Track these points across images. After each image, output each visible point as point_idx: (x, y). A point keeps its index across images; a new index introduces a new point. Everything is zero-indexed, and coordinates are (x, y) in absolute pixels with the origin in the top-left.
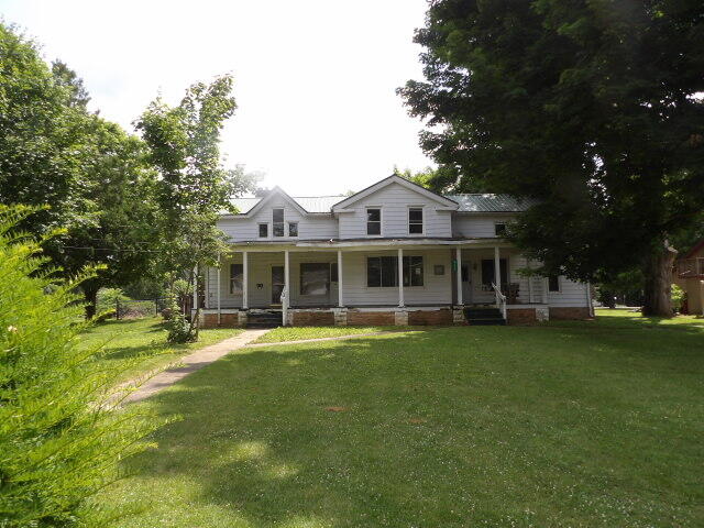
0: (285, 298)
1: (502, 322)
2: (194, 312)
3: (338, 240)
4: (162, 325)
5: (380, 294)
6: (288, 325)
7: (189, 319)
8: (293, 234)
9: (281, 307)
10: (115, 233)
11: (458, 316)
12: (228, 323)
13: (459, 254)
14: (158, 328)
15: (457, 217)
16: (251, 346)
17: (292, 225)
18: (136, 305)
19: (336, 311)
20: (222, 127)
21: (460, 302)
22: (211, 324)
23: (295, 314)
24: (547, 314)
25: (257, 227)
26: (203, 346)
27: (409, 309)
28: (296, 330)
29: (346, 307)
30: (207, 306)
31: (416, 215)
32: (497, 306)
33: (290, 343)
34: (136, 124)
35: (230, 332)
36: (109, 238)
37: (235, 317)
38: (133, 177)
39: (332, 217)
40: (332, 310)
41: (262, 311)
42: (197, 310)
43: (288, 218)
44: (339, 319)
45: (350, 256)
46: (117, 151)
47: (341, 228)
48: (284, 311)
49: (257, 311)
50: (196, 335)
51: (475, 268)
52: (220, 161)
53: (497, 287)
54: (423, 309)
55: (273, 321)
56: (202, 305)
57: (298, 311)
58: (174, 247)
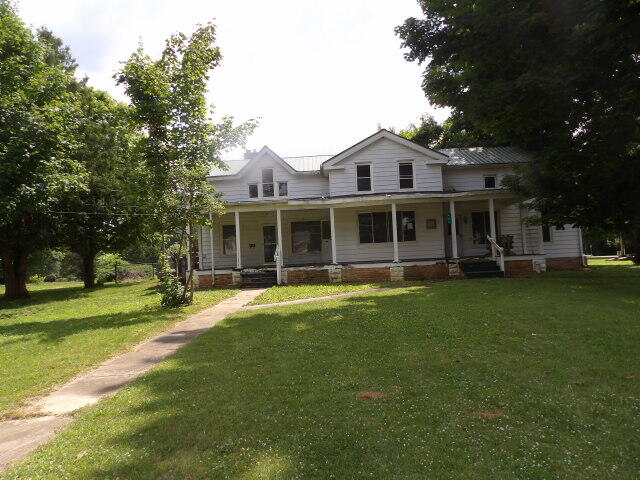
0: (278, 257)
1: (500, 275)
2: (188, 274)
3: (329, 198)
4: (158, 287)
5: (374, 250)
6: (283, 284)
7: (183, 281)
8: (283, 193)
9: (275, 266)
10: (107, 198)
11: (453, 270)
12: (222, 284)
13: (452, 206)
14: (152, 291)
15: (448, 171)
16: (249, 307)
17: (282, 185)
18: (134, 269)
19: (330, 268)
20: (207, 78)
21: (455, 255)
22: (207, 285)
23: (289, 272)
24: (544, 265)
25: (247, 189)
26: (199, 309)
27: (403, 264)
28: (291, 289)
29: (340, 263)
30: (201, 268)
31: (406, 170)
32: (493, 258)
33: (288, 303)
34: (118, 77)
35: (226, 293)
36: (101, 203)
37: (230, 277)
38: (124, 144)
39: (322, 175)
40: (326, 267)
41: (257, 271)
42: (191, 272)
43: (278, 177)
44: (333, 276)
45: (341, 212)
46: (107, 119)
47: (331, 185)
48: (278, 270)
49: (251, 271)
50: (191, 297)
51: (466, 222)
52: (207, 115)
53: (492, 238)
54: (418, 264)
55: (266, 280)
56: (196, 266)
57: (292, 269)
58: (163, 205)
